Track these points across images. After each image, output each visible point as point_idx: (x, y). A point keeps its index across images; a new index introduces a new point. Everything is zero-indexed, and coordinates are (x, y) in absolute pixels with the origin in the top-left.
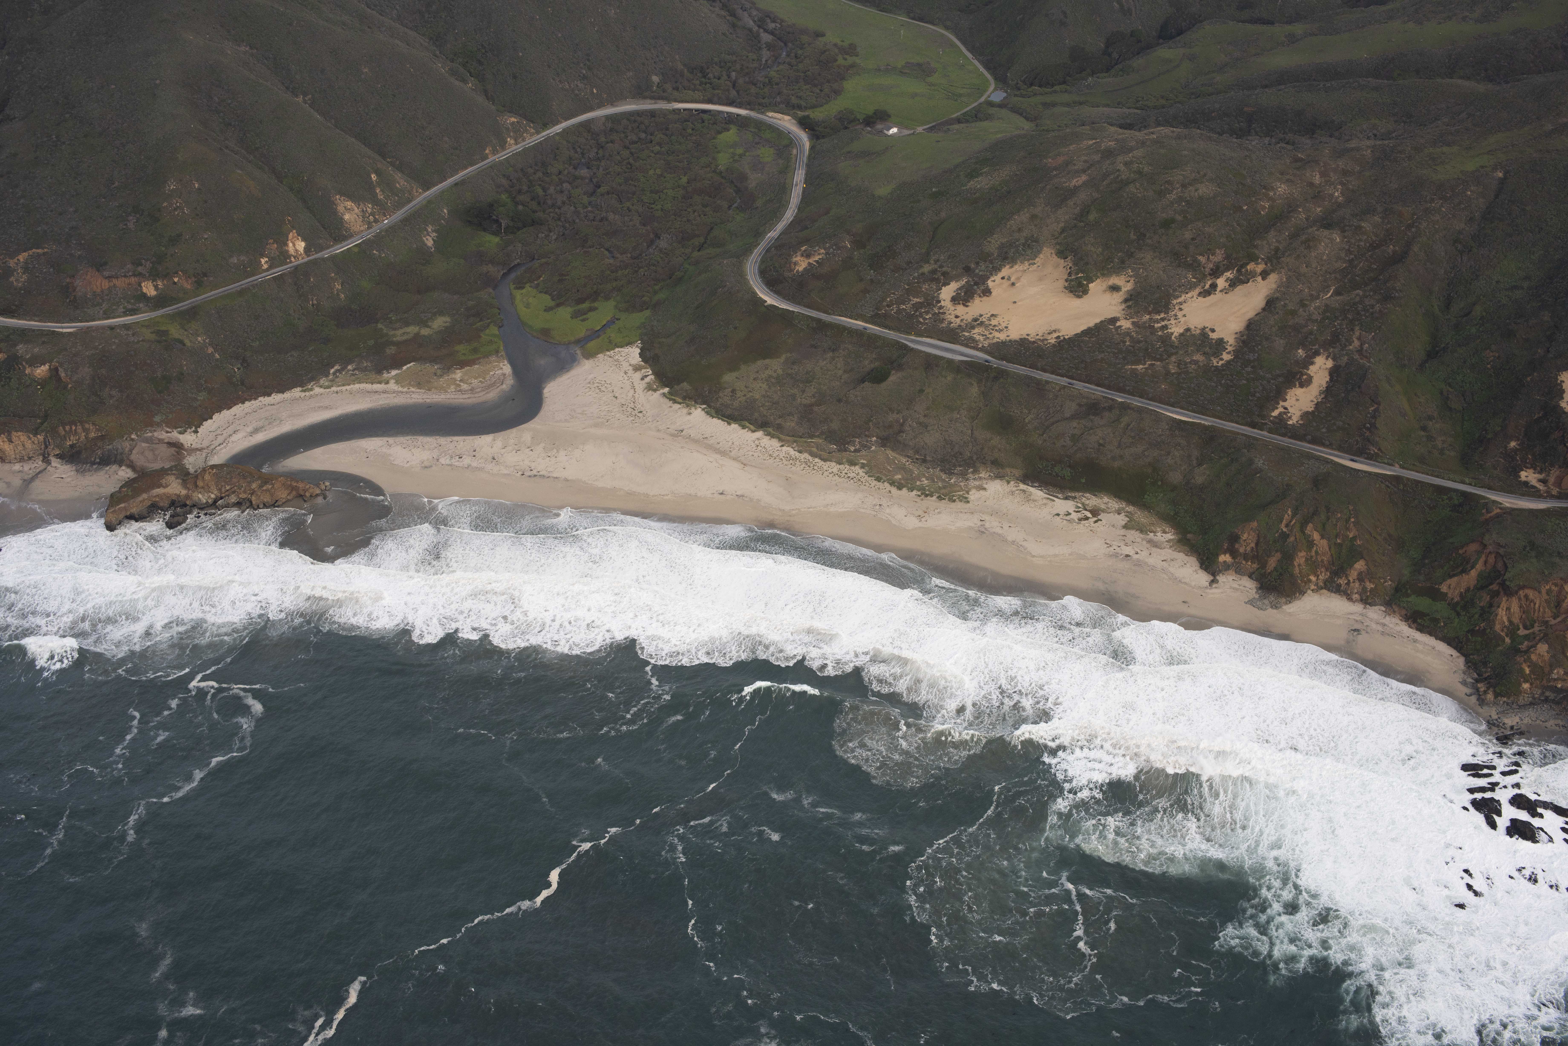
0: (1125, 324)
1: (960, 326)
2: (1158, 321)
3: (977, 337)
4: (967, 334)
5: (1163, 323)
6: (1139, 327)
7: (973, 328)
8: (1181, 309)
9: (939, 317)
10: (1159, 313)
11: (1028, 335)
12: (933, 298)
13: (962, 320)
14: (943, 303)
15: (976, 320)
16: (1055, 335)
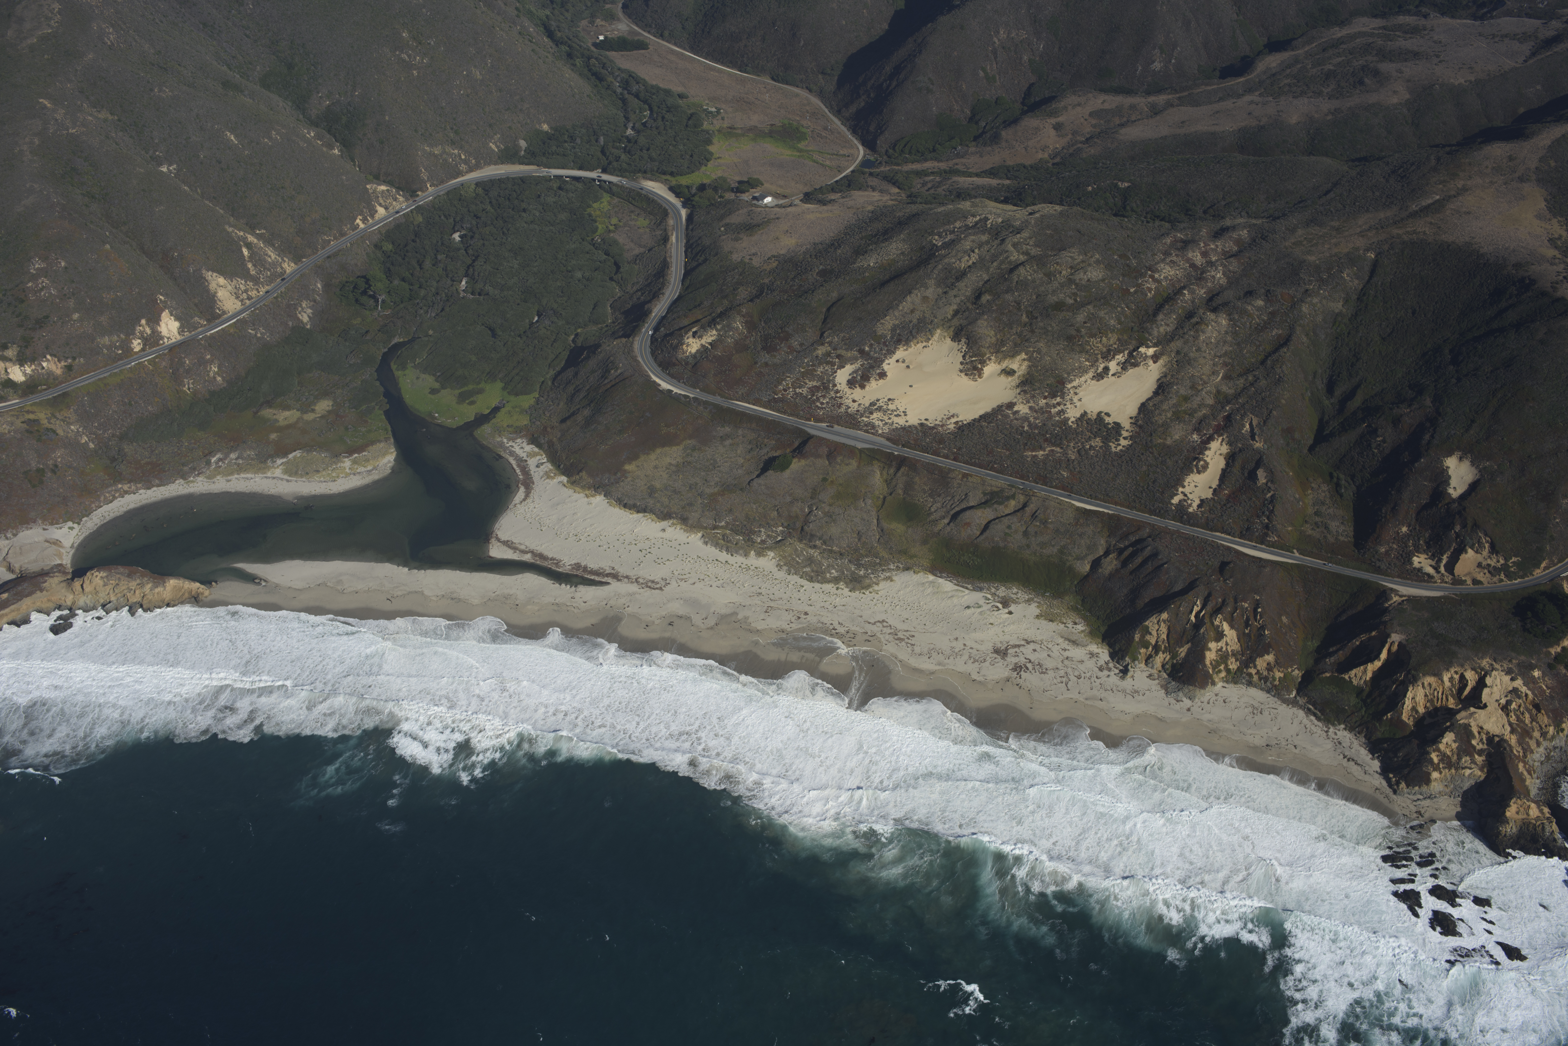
0: (1023, 409)
1: (858, 411)
2: (1055, 407)
3: (877, 423)
4: (866, 419)
5: (1059, 408)
6: (1036, 411)
7: (871, 413)
8: (1076, 394)
9: (837, 402)
10: (1054, 396)
11: (926, 420)
12: (829, 381)
13: (860, 405)
14: (838, 387)
15: (872, 404)
16: (953, 420)
